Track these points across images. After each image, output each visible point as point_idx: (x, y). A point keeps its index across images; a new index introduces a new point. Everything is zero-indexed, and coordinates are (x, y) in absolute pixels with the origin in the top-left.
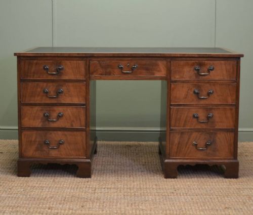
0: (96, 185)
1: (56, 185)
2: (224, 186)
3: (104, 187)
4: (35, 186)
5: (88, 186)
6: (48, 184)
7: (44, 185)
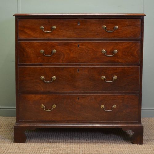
0: (51, 151)
1: (20, 151)
2: (149, 152)
3: (57, 152)
4: (4, 152)
5: (45, 152)
6: (15, 150)
7: (11, 151)
